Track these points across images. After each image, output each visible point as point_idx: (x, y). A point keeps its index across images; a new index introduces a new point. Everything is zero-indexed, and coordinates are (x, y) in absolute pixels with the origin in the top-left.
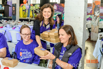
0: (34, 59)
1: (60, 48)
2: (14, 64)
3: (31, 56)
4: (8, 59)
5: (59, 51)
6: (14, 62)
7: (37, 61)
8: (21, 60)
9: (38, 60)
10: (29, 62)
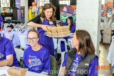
0: (44, 67)
1: (73, 55)
2: (21, 74)
3: (40, 63)
4: (15, 68)
5: (73, 58)
6: (21, 72)
7: (47, 69)
8: (29, 68)
9: (49, 68)
10: (39, 71)
